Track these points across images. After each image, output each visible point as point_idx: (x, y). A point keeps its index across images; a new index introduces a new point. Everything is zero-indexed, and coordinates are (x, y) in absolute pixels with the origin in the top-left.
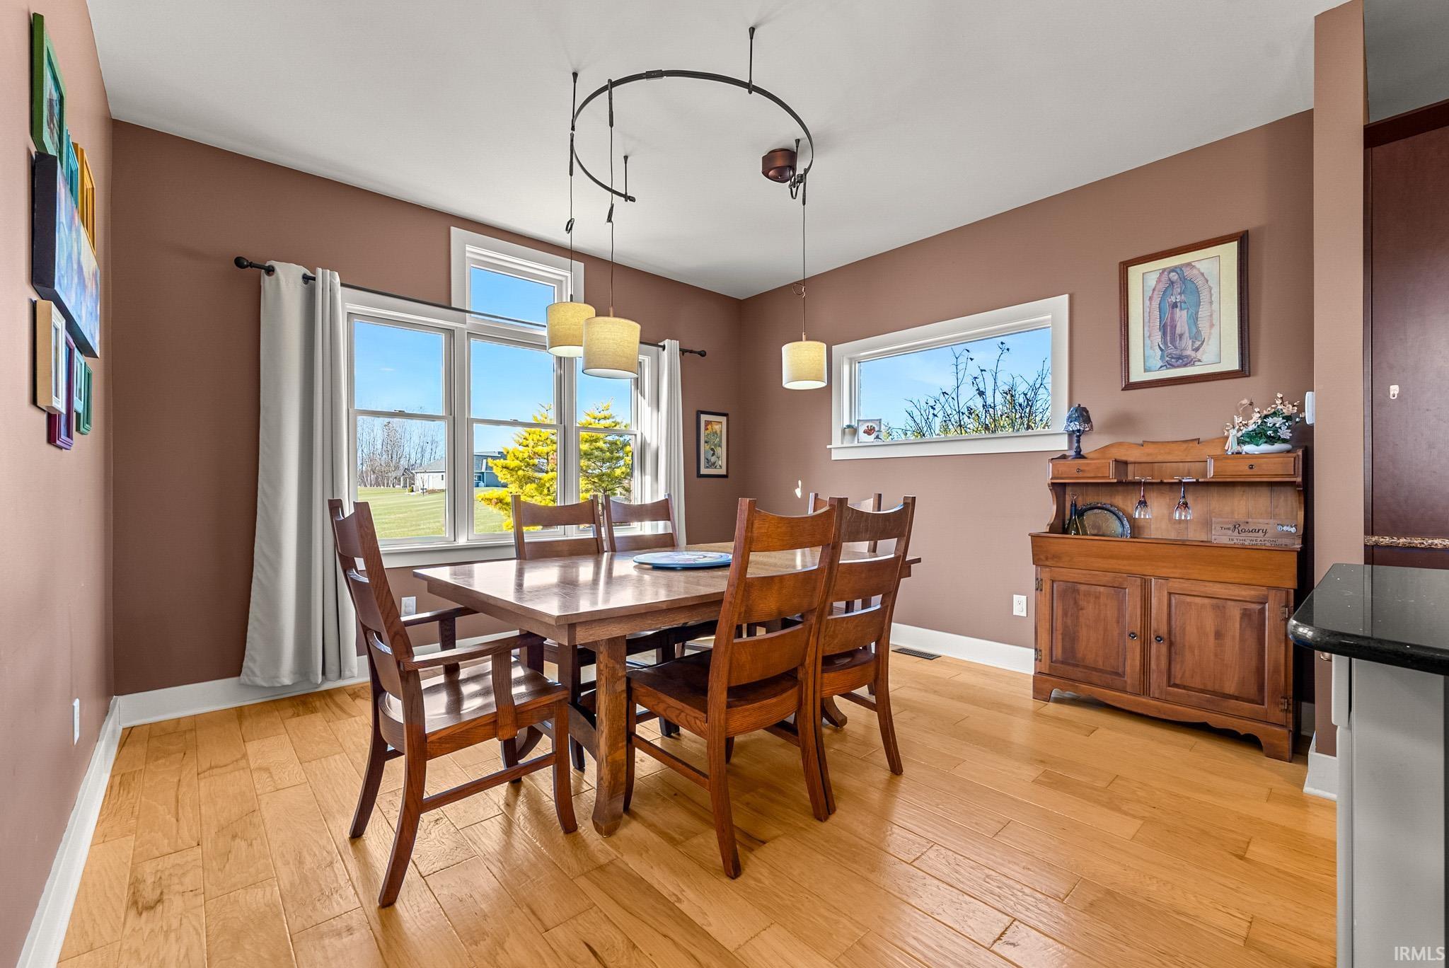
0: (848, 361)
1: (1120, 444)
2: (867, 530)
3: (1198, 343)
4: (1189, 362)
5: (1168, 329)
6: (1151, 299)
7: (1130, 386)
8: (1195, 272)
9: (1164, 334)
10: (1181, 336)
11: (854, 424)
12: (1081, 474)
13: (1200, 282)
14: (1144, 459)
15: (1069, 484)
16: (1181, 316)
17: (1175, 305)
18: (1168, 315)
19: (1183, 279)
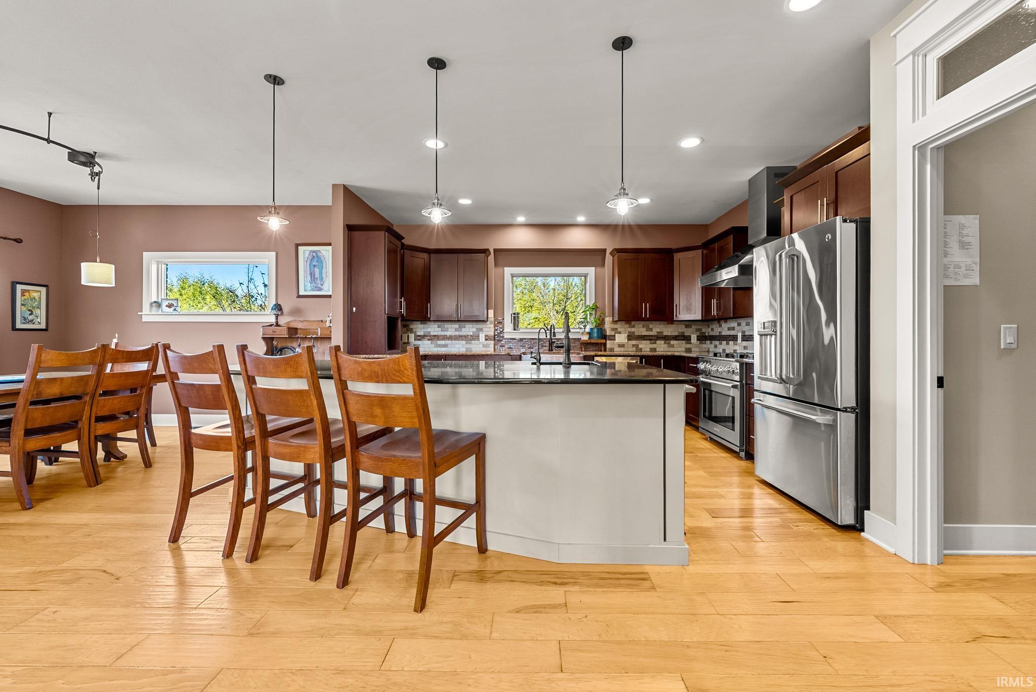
0: (156, 263)
1: (295, 321)
2: (123, 358)
3: (322, 283)
4: (320, 290)
5: (312, 275)
6: (307, 261)
7: (299, 296)
8: (321, 254)
9: (311, 276)
10: (317, 279)
11: (160, 300)
12: (274, 333)
13: (323, 259)
14: (303, 328)
15: (275, 337)
16: (317, 270)
17: (315, 266)
18: (312, 270)
19: (318, 256)
